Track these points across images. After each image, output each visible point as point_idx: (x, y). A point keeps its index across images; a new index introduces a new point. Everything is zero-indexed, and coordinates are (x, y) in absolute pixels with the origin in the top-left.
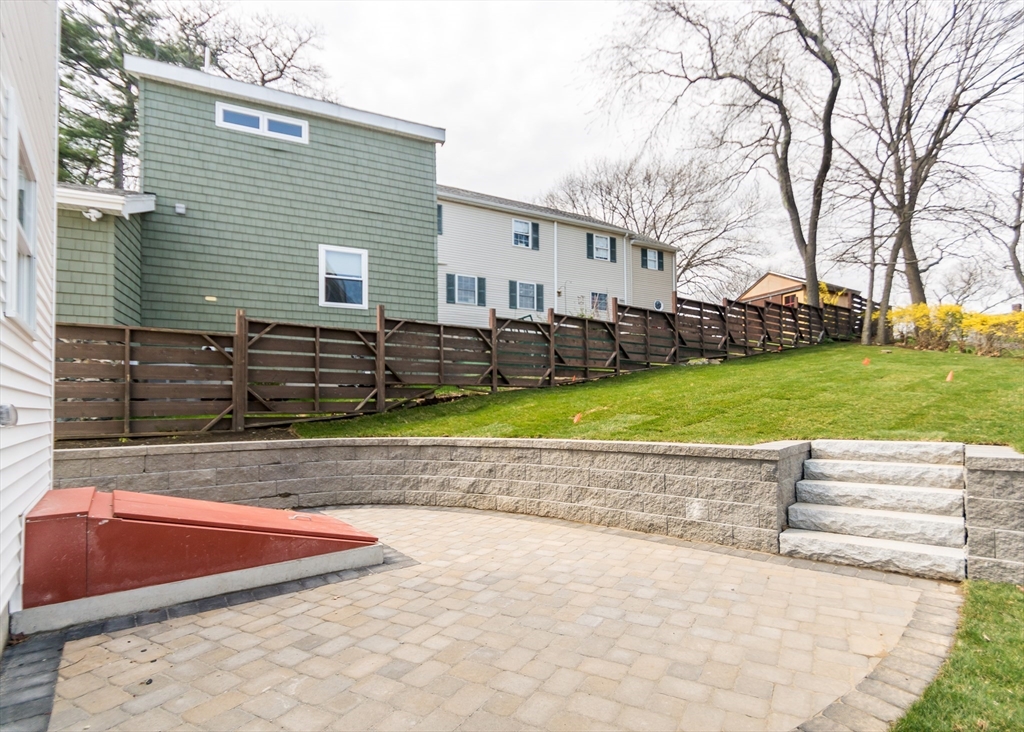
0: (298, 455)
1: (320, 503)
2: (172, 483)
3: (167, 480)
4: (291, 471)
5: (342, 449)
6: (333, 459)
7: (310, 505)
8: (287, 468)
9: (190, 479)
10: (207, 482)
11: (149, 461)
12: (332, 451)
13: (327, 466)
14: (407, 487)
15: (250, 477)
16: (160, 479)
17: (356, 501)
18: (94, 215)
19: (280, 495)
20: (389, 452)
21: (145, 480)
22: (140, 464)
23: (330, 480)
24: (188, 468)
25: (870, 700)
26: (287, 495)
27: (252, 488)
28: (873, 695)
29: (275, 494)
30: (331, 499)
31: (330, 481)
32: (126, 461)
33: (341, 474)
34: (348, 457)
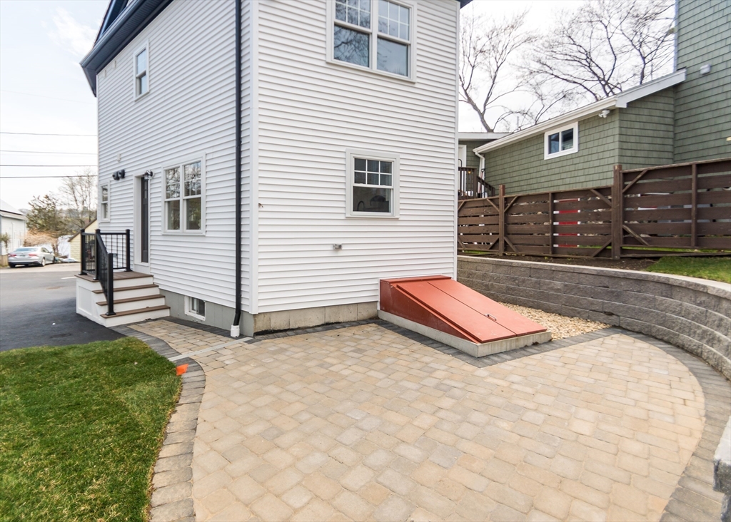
0: (622, 284)
1: (637, 329)
2: (542, 286)
3: (539, 284)
4: (617, 296)
5: (659, 285)
6: (652, 293)
7: (628, 328)
8: (612, 292)
9: (550, 286)
10: (558, 290)
11: (532, 271)
12: (651, 286)
13: (645, 299)
14: (705, 341)
15: (585, 293)
16: (536, 282)
17: (666, 338)
18: (605, 113)
19: (605, 313)
20: (696, 297)
21: (530, 282)
22: (528, 272)
23: (647, 311)
24: (550, 279)
25: (177, 496)
26: (611, 314)
27: (585, 302)
28: (179, 502)
29: (601, 310)
30: (646, 329)
31: (646, 313)
32: (522, 269)
33: (657, 309)
34: (664, 294)
